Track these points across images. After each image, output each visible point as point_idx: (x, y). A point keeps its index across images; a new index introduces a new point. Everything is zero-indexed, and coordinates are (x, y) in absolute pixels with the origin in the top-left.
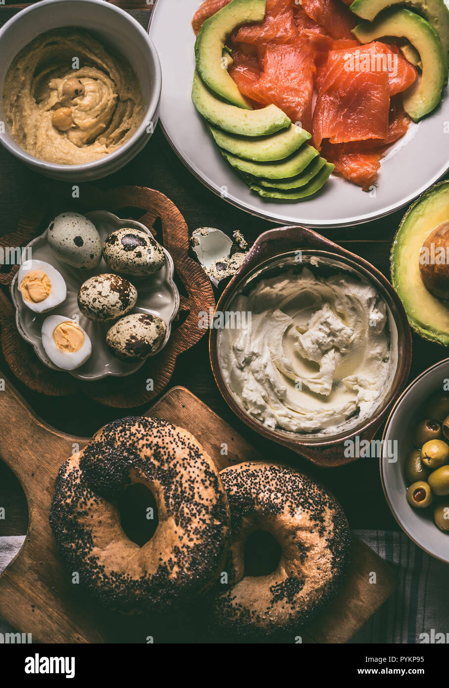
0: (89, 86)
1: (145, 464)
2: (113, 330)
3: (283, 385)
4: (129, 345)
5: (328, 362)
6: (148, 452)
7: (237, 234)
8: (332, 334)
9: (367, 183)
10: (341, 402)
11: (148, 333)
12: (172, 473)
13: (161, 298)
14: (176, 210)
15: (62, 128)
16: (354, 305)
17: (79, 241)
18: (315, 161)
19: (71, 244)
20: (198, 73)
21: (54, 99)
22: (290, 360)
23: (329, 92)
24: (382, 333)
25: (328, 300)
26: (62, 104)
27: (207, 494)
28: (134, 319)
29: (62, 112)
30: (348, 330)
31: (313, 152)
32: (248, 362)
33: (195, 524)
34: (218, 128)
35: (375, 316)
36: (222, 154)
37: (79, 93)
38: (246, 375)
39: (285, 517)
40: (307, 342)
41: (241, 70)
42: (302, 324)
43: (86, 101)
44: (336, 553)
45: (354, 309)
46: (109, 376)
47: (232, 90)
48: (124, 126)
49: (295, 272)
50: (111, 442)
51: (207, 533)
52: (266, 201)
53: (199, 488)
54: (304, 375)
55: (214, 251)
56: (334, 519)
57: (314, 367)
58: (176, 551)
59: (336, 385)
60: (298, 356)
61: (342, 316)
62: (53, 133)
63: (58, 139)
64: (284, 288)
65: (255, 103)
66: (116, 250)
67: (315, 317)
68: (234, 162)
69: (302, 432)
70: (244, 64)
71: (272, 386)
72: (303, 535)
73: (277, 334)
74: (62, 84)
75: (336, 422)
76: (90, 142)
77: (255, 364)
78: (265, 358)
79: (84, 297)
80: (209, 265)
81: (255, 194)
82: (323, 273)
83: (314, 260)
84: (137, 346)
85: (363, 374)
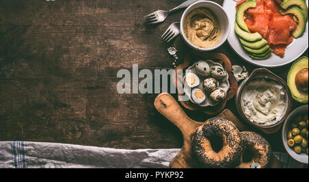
0: (207, 24)
1: (221, 130)
2: (213, 93)
3: (256, 111)
4: (217, 98)
5: (268, 105)
6: (223, 127)
7: (244, 67)
8: (270, 97)
9: (281, 56)
10: (271, 116)
11: (222, 95)
12: (229, 133)
13: (224, 85)
14: (229, 60)
15: (199, 36)
16: (276, 90)
17: (205, 69)
18: (268, 49)
19: (203, 70)
20: (236, 21)
21: (197, 27)
22: (257, 104)
23: (273, 29)
24: (283, 98)
25: (269, 88)
26: (199, 29)
27: (238, 139)
28: (218, 91)
29: (199, 31)
30: (274, 97)
31: (268, 46)
32: (247, 104)
33: (235, 146)
34: (242, 38)
35: (283, 93)
36: (242, 46)
37: (205, 26)
38: (246, 107)
39: (256, 146)
40: (263, 99)
41: (247, 20)
42: (261, 94)
43: (206, 29)
44: (269, 157)
45: (276, 91)
46: (209, 106)
47: (245, 27)
48: (215, 35)
49: (261, 79)
50: (211, 124)
51: (238, 149)
52: (253, 59)
53: (236, 137)
54: (261, 108)
55: (237, 72)
56: (269, 148)
57: (264, 106)
58: (229, 154)
59: (269, 111)
60: (259, 102)
61: (272, 92)
62: (196, 37)
63: (198, 39)
64: (257, 83)
65: (252, 32)
66: (215, 72)
67: (265, 92)
68: (246, 48)
69: (260, 124)
70: (248, 19)
71: (253, 111)
72: (260, 151)
73: (254, 96)
74: (199, 23)
75: (269, 121)
76: (206, 39)
77: (249, 104)
78: (251, 103)
79: (205, 84)
80: (236, 76)
81: (251, 57)
82: (268, 80)
83: (266, 77)
84: (219, 98)
85: (277, 109)
